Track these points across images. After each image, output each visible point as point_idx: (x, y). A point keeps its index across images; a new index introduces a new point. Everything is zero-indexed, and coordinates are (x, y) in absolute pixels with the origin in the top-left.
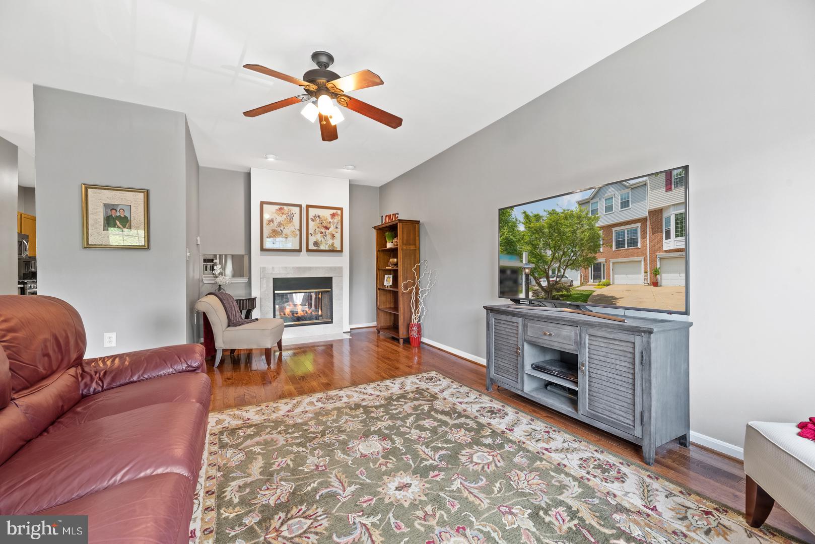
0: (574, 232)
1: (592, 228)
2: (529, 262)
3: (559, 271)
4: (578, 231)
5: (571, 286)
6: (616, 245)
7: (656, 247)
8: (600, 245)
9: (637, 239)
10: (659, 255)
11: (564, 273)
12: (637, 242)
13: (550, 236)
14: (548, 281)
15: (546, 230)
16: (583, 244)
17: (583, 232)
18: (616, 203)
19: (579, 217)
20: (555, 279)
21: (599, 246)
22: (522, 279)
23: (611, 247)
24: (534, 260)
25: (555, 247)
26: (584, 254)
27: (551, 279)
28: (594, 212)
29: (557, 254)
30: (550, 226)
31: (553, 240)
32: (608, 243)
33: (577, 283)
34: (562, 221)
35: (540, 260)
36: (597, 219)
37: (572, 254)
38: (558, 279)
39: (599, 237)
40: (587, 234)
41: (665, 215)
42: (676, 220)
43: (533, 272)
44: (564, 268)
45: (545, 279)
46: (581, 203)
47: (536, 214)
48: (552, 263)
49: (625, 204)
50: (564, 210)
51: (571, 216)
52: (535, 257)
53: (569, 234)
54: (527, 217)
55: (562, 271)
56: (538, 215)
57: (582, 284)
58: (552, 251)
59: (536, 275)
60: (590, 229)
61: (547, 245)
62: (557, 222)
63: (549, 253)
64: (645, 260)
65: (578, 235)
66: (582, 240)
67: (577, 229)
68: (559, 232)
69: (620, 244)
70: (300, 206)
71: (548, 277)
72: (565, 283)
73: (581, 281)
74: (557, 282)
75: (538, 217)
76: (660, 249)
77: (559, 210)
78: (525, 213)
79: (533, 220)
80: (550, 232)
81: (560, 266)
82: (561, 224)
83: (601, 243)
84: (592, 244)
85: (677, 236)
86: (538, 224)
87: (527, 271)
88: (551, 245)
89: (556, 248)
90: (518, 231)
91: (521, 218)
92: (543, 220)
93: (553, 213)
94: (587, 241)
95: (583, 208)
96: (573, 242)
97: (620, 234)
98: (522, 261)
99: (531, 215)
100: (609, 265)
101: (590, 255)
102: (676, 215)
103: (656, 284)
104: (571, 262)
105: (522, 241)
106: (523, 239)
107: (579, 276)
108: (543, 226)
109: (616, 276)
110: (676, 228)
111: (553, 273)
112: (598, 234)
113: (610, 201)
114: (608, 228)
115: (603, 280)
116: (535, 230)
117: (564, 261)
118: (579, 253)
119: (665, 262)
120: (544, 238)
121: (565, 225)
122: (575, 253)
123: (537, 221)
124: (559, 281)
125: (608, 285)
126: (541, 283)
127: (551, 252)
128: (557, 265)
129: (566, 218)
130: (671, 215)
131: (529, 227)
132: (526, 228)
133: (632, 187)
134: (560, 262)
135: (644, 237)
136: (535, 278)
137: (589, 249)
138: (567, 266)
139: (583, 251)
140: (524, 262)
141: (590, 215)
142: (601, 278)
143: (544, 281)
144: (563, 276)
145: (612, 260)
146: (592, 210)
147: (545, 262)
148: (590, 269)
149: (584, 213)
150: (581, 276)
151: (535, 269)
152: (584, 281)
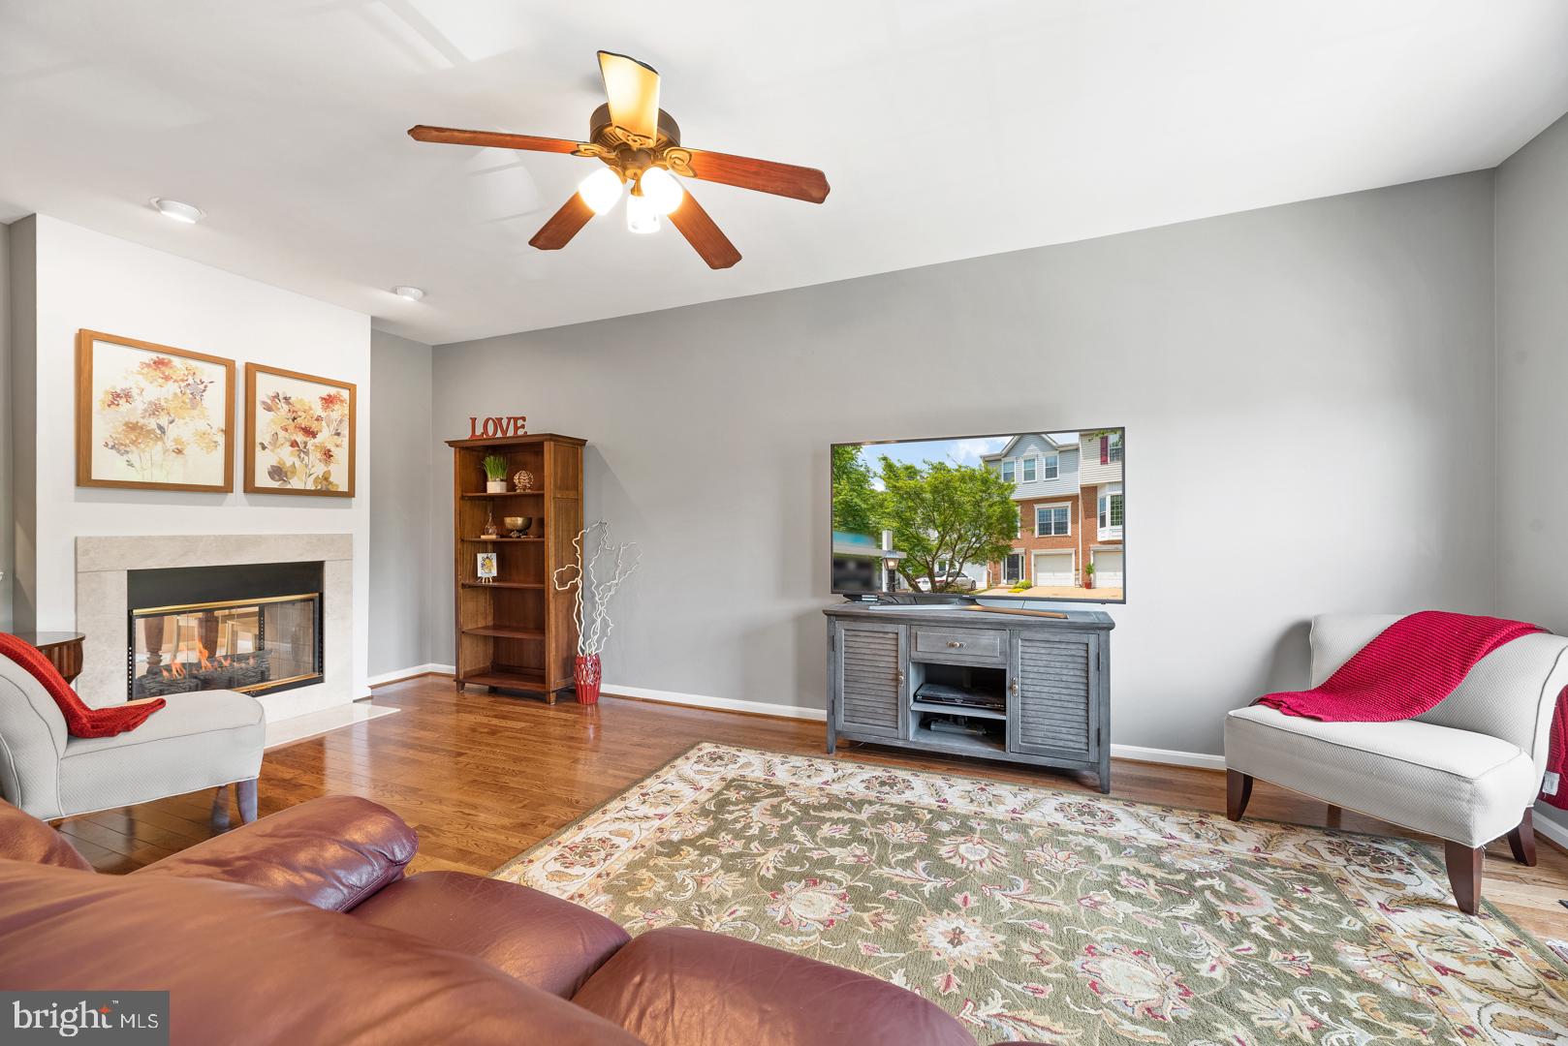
0: (977, 504)
1: (1004, 501)
2: (895, 548)
3: (952, 565)
4: (983, 504)
5: (972, 589)
6: (1040, 529)
7: (1090, 536)
8: (1016, 527)
9: (1066, 523)
10: (1094, 546)
11: (960, 570)
12: (1066, 528)
13: (936, 507)
14: (933, 582)
15: (928, 496)
16: (992, 524)
17: (991, 506)
18: (1040, 468)
19: (985, 481)
20: (944, 578)
21: (1015, 529)
22: (880, 579)
23: (1033, 532)
24: (905, 545)
25: (944, 525)
26: (994, 540)
27: (937, 579)
28: (1009, 476)
29: (947, 538)
30: (935, 490)
31: (940, 514)
32: (1028, 525)
33: (981, 585)
34: (957, 484)
35: (916, 545)
36: (1012, 489)
37: (974, 540)
38: (950, 579)
39: (1015, 516)
40: (997, 509)
41: (1100, 495)
42: (1112, 503)
43: (902, 566)
44: (961, 560)
45: (927, 579)
46: (989, 460)
47: (909, 464)
48: (940, 553)
49: (1051, 472)
50: (960, 467)
51: (972, 477)
52: (907, 540)
53: (968, 507)
54: (889, 467)
55: (957, 566)
56: (911, 467)
57: (990, 587)
58: (939, 532)
59: (910, 572)
60: (1002, 503)
61: (929, 521)
62: (947, 484)
63: (934, 534)
64: (1076, 553)
65: (984, 510)
66: (989, 517)
67: (982, 500)
68: (952, 503)
69: (1045, 529)
70: (229, 365)
71: (931, 575)
72: (962, 585)
73: (988, 581)
74: (948, 584)
75: (912, 472)
76: (1094, 539)
77: (951, 465)
78: (885, 459)
79: (903, 474)
80: (934, 499)
81: (953, 557)
82: (955, 489)
83: (1019, 525)
84: (1005, 525)
85: (1112, 524)
86: (912, 483)
87: (891, 564)
88: (938, 522)
89: (945, 528)
90: (872, 491)
91: (878, 468)
92: (922, 477)
93: (940, 468)
94: (998, 520)
95: (991, 467)
96: (975, 520)
97: (1045, 515)
98: (880, 547)
99: (898, 465)
100: (1030, 559)
101: (1002, 543)
102: (1112, 497)
103: (1088, 585)
104: (971, 552)
105: (880, 511)
106: (881, 506)
107: (985, 574)
108: (921, 488)
109: (1039, 574)
110: (1112, 513)
111: (942, 568)
112: (1014, 511)
113: (1031, 464)
114: (1028, 504)
115: (1021, 581)
116: (907, 493)
117: (961, 549)
118: (984, 538)
119: (1099, 556)
120: (925, 508)
121: (961, 491)
122: (979, 539)
123: (911, 478)
124: (953, 581)
125: (1029, 587)
126: (920, 585)
127: (936, 534)
128: (949, 556)
129: (963, 479)
130: (1106, 495)
131: (895, 487)
132: (887, 487)
133: (1061, 449)
134: (953, 550)
135: (1075, 521)
136: (908, 577)
137: (1001, 533)
138: (965, 558)
139: (991, 534)
140: (885, 548)
141: (1002, 481)
142: (1018, 577)
143: (925, 582)
144: (958, 574)
145: (1035, 552)
146: (1005, 474)
147: (926, 550)
148: (1002, 563)
149: (993, 477)
150: (989, 574)
151: (907, 561)
152: (994, 580)
